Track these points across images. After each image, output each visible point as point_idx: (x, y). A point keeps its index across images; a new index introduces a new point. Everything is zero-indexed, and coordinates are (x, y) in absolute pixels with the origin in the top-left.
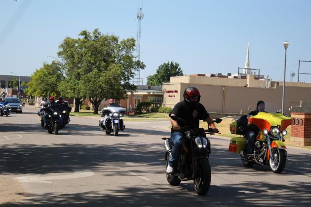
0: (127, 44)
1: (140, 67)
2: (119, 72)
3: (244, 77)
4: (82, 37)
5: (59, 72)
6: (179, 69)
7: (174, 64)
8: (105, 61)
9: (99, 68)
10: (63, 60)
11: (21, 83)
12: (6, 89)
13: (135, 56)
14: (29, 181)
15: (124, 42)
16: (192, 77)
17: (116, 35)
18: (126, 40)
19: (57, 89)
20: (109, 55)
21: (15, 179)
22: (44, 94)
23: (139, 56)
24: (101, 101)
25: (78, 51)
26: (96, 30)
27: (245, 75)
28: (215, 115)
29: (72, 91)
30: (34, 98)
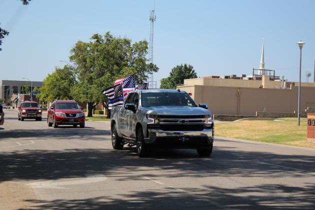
0: (140, 46)
1: (153, 70)
3: (259, 78)
4: (94, 41)
5: (72, 76)
6: (193, 71)
7: (188, 66)
8: (117, 64)
9: (112, 71)
10: (75, 64)
11: (33, 88)
12: (19, 94)
13: (148, 59)
14: (41, 187)
15: (136, 45)
16: (206, 79)
17: (128, 38)
18: (138, 43)
19: (70, 94)
20: (121, 58)
21: (27, 185)
22: (57, 99)
23: (152, 59)
25: (90, 54)
26: (108, 33)
28: (230, 118)
29: (85, 96)
30: (47, 103)
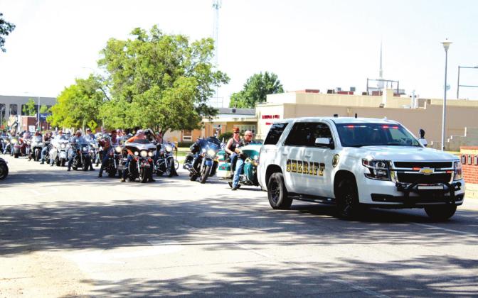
0: (202, 46)
1: (222, 81)
2: (190, 89)
3: (377, 93)
4: (134, 38)
5: (100, 90)
6: (278, 83)
7: (270, 76)
8: (169, 72)
9: (161, 83)
10: (105, 72)
11: (41, 107)
12: (19, 116)
13: (213, 65)
15: (197, 45)
16: (298, 94)
18: (200, 40)
19: (98, 116)
20: (174, 63)
22: (77, 124)
24: (165, 132)
25: (128, 58)
26: (155, 27)
27: (377, 90)
29: (122, 119)
